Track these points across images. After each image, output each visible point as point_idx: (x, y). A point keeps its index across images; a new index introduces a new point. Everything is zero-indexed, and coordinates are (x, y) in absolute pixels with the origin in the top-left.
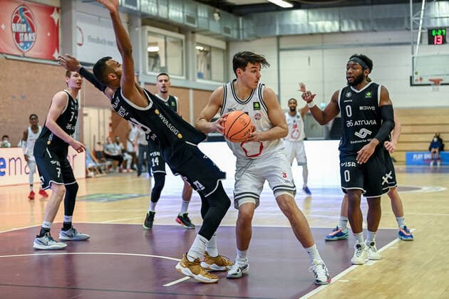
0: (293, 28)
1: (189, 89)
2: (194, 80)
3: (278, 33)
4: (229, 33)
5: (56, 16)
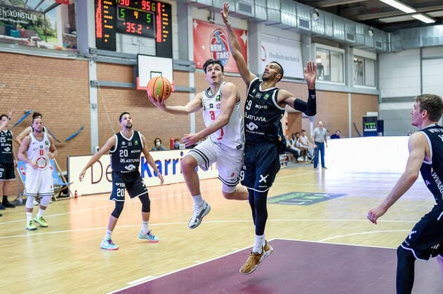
0: (434, 40)
1: (348, 93)
2: (352, 86)
3: (421, 45)
4: (380, 46)
5: (244, 38)
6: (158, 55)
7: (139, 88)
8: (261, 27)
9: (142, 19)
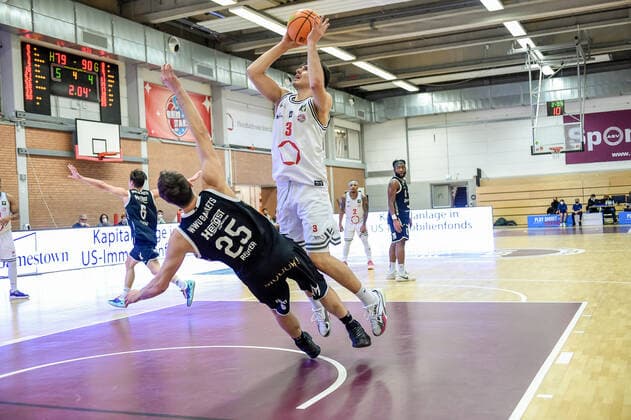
0: (422, 111)
1: (329, 166)
2: (333, 159)
3: (406, 115)
4: (363, 116)
5: (207, 104)
6: (102, 120)
7: (77, 158)
8: (225, 93)
9: (83, 81)
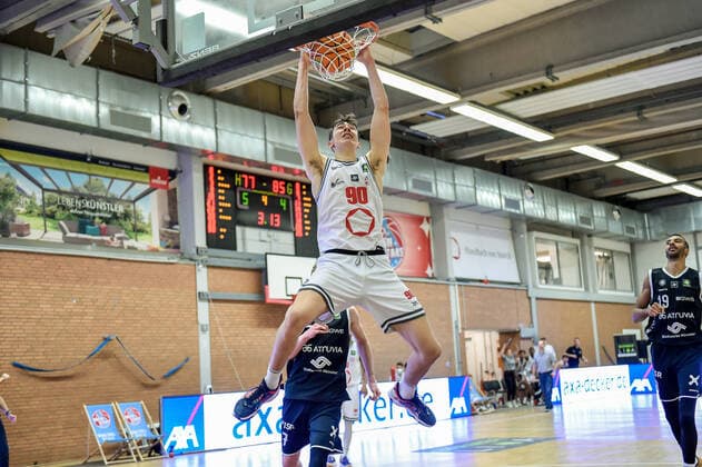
1: (589, 302)
2: (595, 291)
3: (694, 229)
4: (634, 233)
5: (426, 227)
6: (297, 254)
7: (268, 301)
8: (449, 212)
9: (274, 207)
